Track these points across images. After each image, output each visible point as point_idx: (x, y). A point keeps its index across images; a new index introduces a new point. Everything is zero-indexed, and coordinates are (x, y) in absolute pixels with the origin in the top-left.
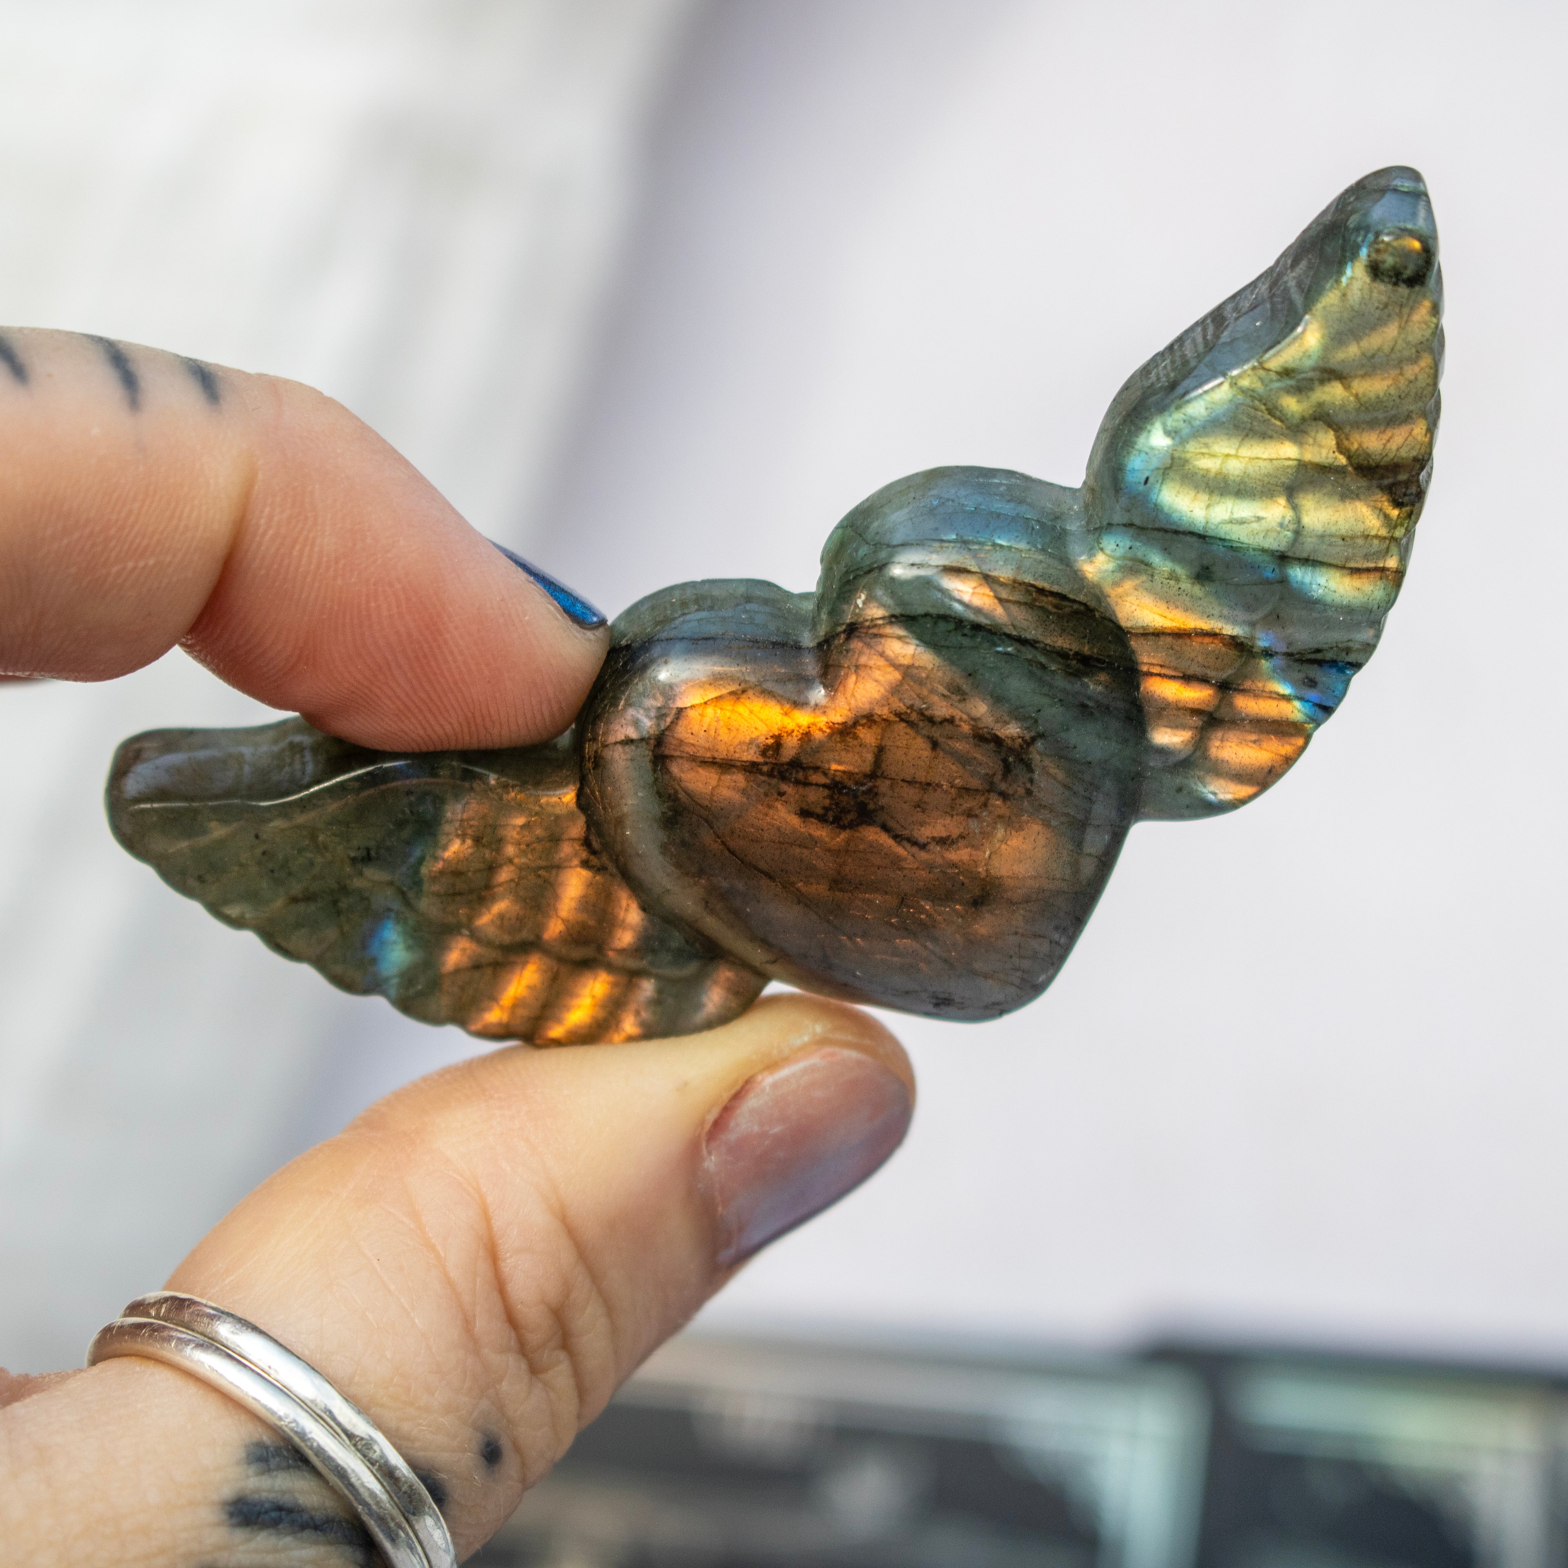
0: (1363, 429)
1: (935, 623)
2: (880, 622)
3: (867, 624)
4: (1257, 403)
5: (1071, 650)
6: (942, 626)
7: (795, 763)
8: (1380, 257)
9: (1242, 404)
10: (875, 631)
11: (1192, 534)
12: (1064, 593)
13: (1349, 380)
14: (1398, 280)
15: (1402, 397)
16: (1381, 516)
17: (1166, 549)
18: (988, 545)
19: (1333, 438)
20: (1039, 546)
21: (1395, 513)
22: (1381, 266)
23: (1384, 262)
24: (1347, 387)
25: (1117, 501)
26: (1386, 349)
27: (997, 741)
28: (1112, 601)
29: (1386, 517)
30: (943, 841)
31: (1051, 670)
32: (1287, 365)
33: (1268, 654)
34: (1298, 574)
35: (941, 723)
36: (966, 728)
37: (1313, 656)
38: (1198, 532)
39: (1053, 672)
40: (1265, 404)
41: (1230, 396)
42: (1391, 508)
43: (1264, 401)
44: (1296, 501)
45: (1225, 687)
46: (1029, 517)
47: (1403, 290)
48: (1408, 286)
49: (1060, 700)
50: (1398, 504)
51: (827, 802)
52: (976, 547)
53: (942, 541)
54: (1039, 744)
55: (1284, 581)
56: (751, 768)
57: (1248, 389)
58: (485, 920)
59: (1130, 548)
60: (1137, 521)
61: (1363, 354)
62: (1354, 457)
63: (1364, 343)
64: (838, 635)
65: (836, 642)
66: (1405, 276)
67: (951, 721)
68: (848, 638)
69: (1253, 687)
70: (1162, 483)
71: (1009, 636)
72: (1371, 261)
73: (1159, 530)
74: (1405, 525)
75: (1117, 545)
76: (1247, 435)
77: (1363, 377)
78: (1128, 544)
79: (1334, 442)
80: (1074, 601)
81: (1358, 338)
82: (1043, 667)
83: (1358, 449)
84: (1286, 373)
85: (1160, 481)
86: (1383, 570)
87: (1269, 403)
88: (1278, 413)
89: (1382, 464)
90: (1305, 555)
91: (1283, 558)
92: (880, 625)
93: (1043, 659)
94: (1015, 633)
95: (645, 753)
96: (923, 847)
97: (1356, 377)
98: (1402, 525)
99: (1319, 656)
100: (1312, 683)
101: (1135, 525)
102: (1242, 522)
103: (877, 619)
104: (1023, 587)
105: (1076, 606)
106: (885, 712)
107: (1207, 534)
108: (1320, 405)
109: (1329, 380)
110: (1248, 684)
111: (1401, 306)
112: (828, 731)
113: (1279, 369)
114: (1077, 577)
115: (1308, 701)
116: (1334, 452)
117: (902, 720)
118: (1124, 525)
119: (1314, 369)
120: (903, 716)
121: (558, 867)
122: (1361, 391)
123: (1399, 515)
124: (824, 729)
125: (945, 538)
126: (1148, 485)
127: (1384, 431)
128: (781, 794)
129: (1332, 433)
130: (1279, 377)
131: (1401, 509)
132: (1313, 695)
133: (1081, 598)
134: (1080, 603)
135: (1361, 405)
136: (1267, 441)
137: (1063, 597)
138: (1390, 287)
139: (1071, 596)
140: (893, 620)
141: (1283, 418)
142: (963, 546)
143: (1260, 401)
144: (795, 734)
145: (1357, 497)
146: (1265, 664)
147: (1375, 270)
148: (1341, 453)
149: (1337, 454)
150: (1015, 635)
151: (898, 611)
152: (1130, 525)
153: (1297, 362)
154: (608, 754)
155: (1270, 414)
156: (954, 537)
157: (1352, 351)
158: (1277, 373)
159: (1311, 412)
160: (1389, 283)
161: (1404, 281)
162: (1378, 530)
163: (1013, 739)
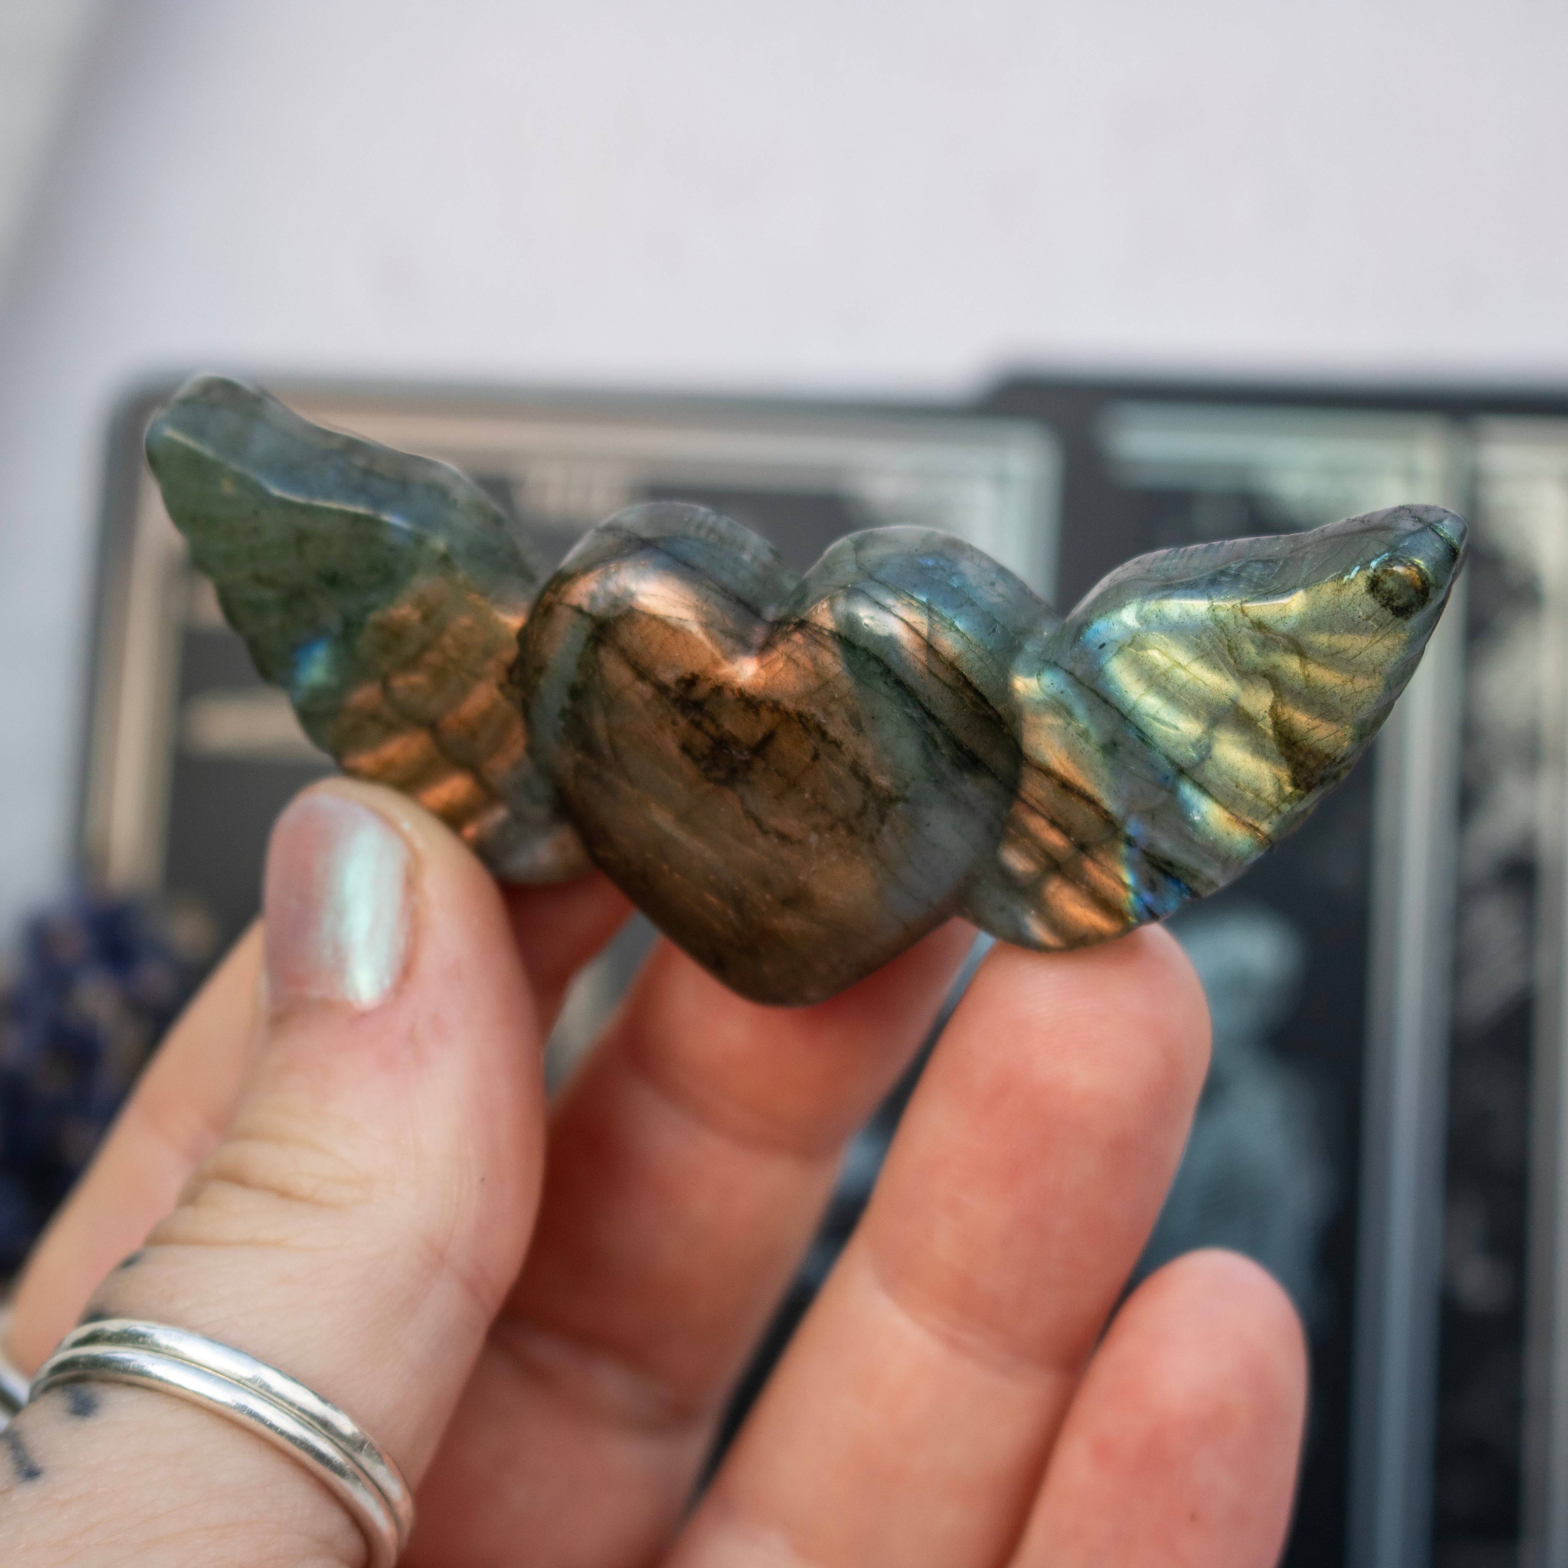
0: (1299, 707)
1: (868, 660)
2: (826, 633)
3: (816, 628)
4: (1223, 636)
5: (967, 746)
6: (873, 666)
7: (698, 705)
8: (1383, 577)
9: (1211, 630)
10: (818, 637)
11: (1118, 710)
12: (986, 697)
13: (1308, 661)
14: (1387, 604)
15: (1343, 700)
16: (1277, 786)
17: (1090, 710)
18: (946, 623)
19: (1271, 700)
20: (989, 648)
21: (1289, 789)
22: (1381, 584)
23: (1385, 583)
24: (1303, 666)
25: (1071, 648)
26: (1351, 653)
27: (867, 783)
28: (1025, 727)
29: (1280, 788)
30: (784, 838)
31: (941, 753)
32: (1263, 619)
33: (1130, 842)
34: (1188, 791)
35: (830, 742)
36: (848, 758)
37: (1164, 866)
38: (1122, 711)
39: (942, 755)
40: (1229, 641)
41: (1204, 617)
42: (1288, 784)
43: (1230, 638)
44: (1215, 733)
45: (1083, 847)
46: (997, 619)
47: (1388, 614)
48: (1393, 614)
49: (936, 781)
50: (1295, 784)
51: (707, 751)
52: (936, 618)
53: (912, 597)
54: (900, 806)
55: (1173, 791)
56: (662, 689)
57: (1222, 621)
58: (399, 683)
59: (1062, 692)
60: (1078, 673)
61: (1329, 647)
62: (1279, 726)
63: (1334, 639)
64: (789, 624)
65: (785, 628)
66: (1395, 604)
67: (838, 744)
68: (795, 630)
69: (1104, 863)
70: (1115, 655)
71: (921, 706)
72: (1374, 576)
73: (1093, 691)
74: (1294, 804)
75: (1052, 684)
76: (1202, 657)
77: (1320, 665)
78: (1062, 687)
79: (1270, 704)
80: (992, 708)
81: (1332, 631)
82: (936, 746)
83: (1286, 721)
84: (1259, 625)
85: (1114, 652)
86: (1257, 829)
87: (1232, 642)
88: (1236, 654)
89: (1300, 744)
90: (1201, 780)
91: (1181, 772)
92: (824, 635)
93: (939, 739)
94: (927, 705)
95: (586, 626)
96: (765, 832)
97: (1315, 662)
98: (1290, 802)
99: (1168, 869)
100: (1152, 886)
101: (1074, 675)
102: (1163, 723)
103: (825, 629)
104: (954, 672)
105: (990, 712)
106: (790, 705)
107: (1129, 717)
108: (1275, 667)
109: (1292, 652)
110: (1101, 856)
111: (1381, 626)
112: (738, 695)
113: (1255, 620)
114: (1006, 690)
115: (1141, 899)
116: (1265, 712)
117: (801, 722)
118: (1066, 671)
119: (1284, 636)
120: (802, 719)
121: (478, 677)
122: (1313, 675)
123: (1291, 793)
124: (736, 692)
125: (916, 596)
126: (1102, 650)
127: (1315, 719)
128: (674, 723)
129: (1272, 695)
130: (1251, 626)
131: (1295, 789)
132: (1148, 897)
133: (1000, 708)
134: (996, 712)
135: (1307, 687)
136: (1217, 671)
137: (984, 700)
138: (1378, 605)
139: (991, 702)
140: (837, 637)
141: (1238, 661)
142: (927, 611)
143: (1227, 635)
144: (710, 682)
145: (1267, 758)
146: (1123, 849)
147: (1374, 585)
148: (1271, 716)
149: (1267, 714)
150: (926, 708)
151: (844, 633)
152: (1071, 673)
153: (1272, 622)
154: (559, 610)
155: (1229, 650)
156: (924, 599)
157: (1322, 639)
158: (1252, 622)
159: (1264, 668)
160: (1380, 602)
161: (1392, 608)
162: (1269, 795)
163: (881, 788)
